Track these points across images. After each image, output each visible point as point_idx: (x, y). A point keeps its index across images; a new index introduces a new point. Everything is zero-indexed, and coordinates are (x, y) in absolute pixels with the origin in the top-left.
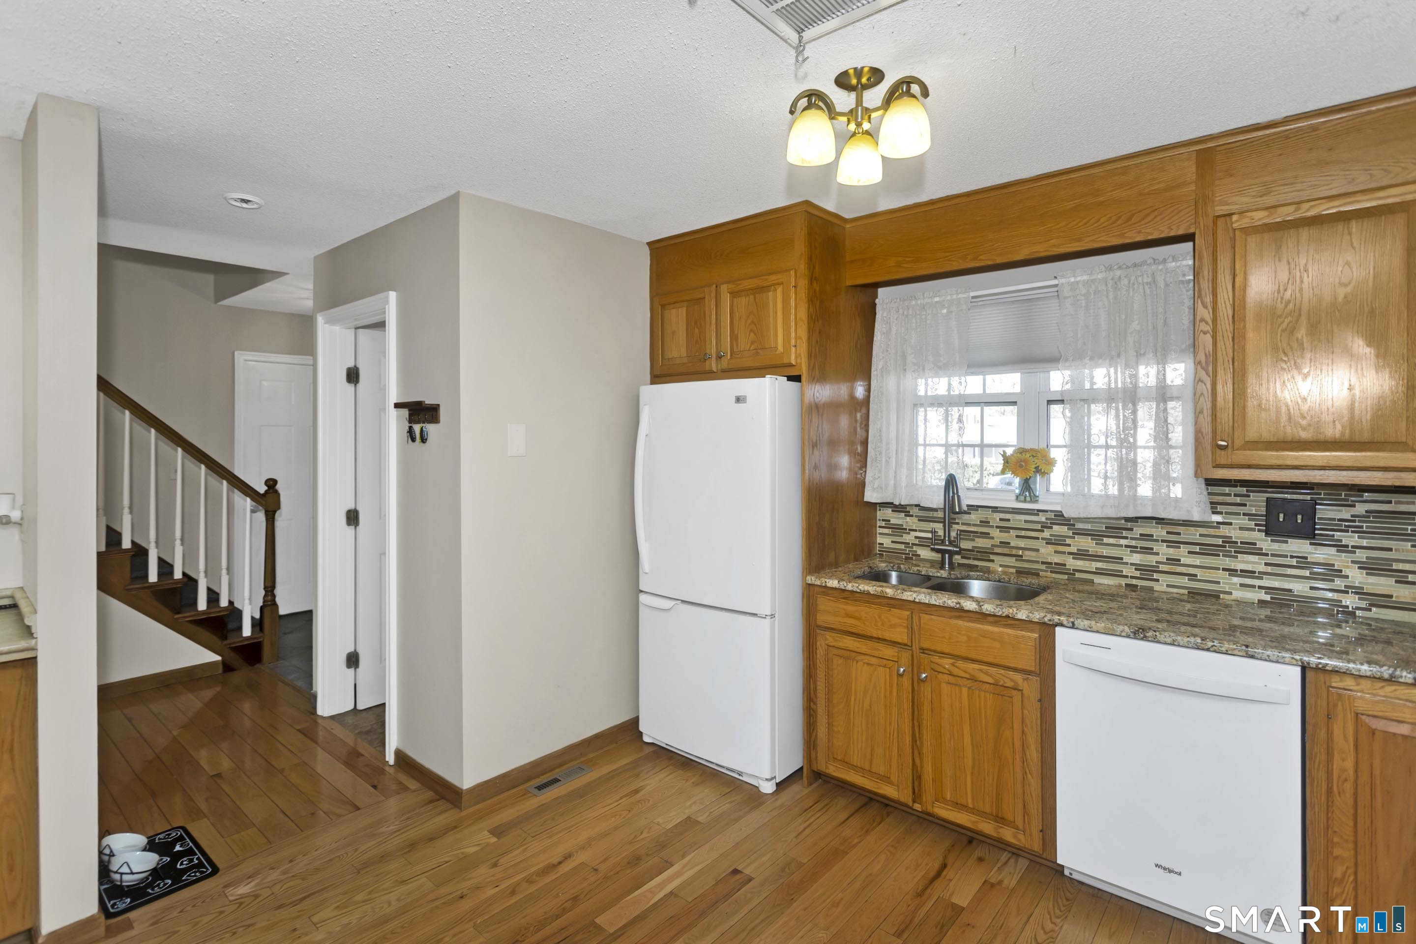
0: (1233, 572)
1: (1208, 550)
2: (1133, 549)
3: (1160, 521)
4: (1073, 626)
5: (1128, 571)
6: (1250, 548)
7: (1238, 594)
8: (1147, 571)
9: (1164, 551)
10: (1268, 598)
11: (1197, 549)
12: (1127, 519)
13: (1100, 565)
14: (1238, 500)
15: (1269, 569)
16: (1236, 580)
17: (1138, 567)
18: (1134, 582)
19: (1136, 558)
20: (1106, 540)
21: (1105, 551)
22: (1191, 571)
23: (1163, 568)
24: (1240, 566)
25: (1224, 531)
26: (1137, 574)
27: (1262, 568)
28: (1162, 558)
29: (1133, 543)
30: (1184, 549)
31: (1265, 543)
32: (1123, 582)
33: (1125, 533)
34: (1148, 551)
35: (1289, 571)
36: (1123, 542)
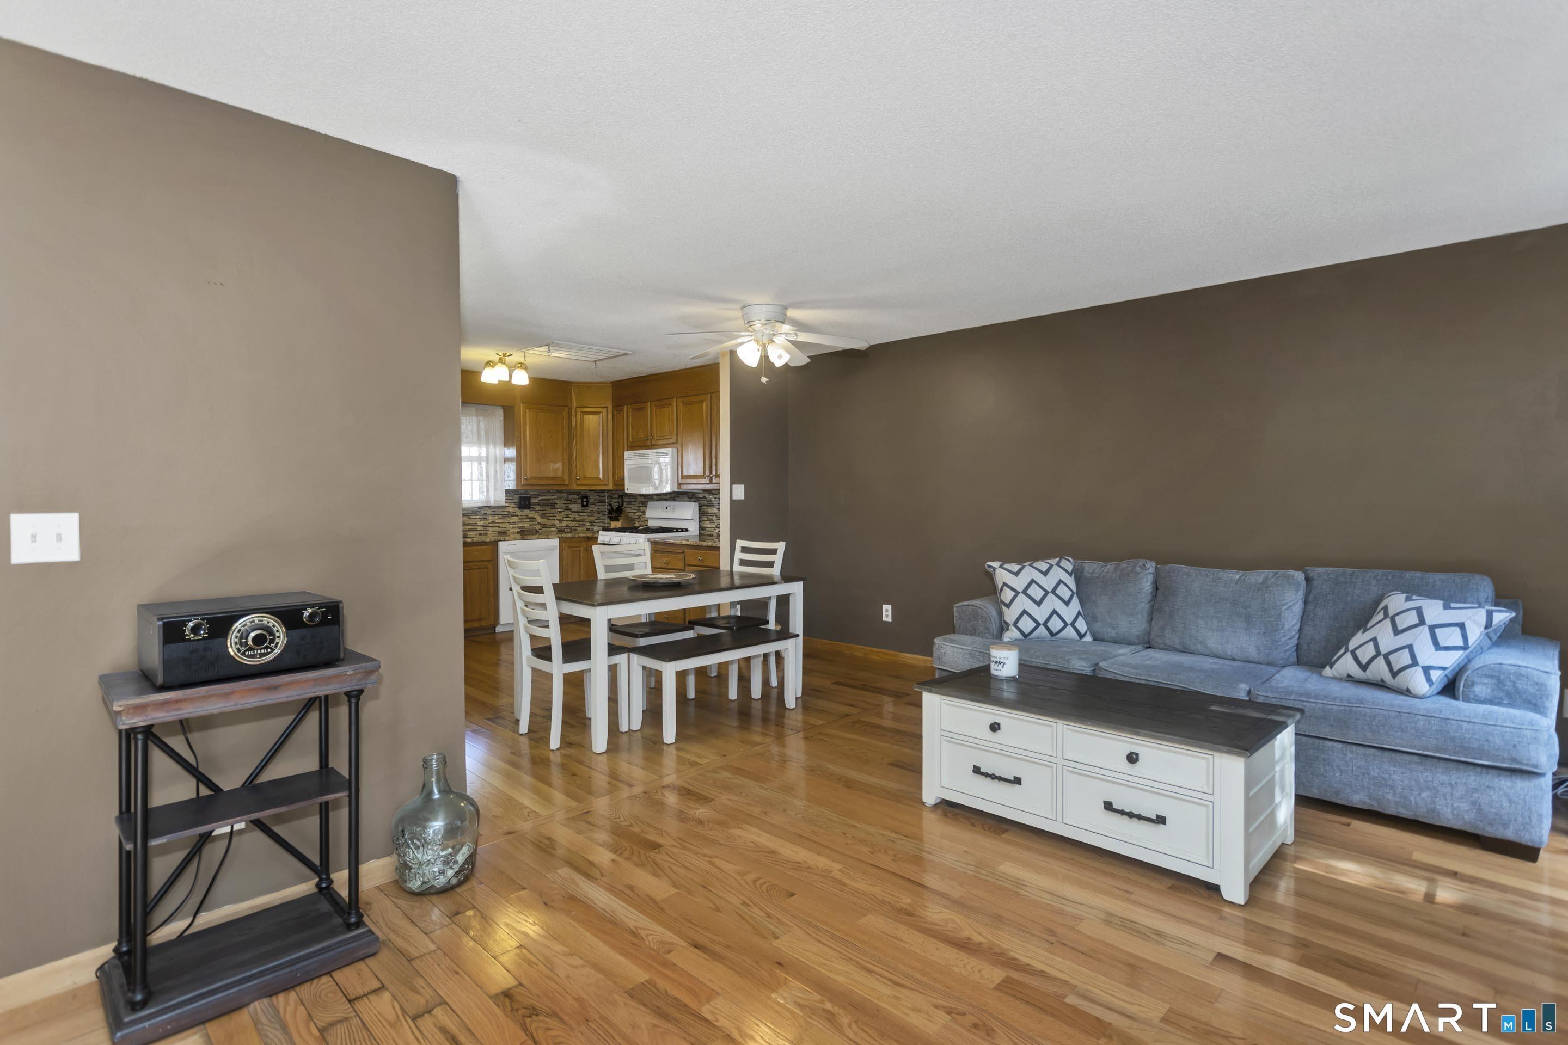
0: (510, 523)
1: (504, 516)
2: (481, 519)
3: (489, 507)
4: (504, 540)
5: (479, 528)
6: (515, 514)
7: (512, 531)
8: (485, 527)
9: (490, 518)
10: (519, 530)
11: (500, 516)
12: (479, 508)
13: (469, 527)
14: (511, 498)
15: (519, 521)
16: (511, 526)
17: (483, 526)
18: (481, 532)
19: (482, 523)
20: (472, 517)
21: (471, 522)
22: (499, 525)
23: (490, 525)
24: (514, 521)
25: (507, 509)
26: (482, 529)
27: (518, 520)
28: (490, 521)
29: (481, 517)
30: (496, 517)
31: (519, 512)
32: (478, 532)
33: (478, 513)
34: (486, 519)
35: (525, 520)
36: (478, 517)
